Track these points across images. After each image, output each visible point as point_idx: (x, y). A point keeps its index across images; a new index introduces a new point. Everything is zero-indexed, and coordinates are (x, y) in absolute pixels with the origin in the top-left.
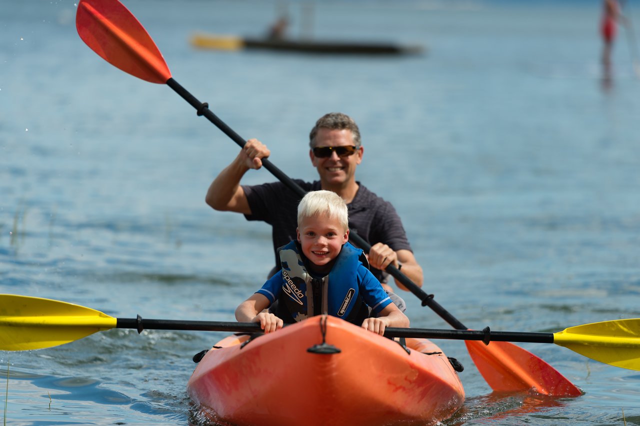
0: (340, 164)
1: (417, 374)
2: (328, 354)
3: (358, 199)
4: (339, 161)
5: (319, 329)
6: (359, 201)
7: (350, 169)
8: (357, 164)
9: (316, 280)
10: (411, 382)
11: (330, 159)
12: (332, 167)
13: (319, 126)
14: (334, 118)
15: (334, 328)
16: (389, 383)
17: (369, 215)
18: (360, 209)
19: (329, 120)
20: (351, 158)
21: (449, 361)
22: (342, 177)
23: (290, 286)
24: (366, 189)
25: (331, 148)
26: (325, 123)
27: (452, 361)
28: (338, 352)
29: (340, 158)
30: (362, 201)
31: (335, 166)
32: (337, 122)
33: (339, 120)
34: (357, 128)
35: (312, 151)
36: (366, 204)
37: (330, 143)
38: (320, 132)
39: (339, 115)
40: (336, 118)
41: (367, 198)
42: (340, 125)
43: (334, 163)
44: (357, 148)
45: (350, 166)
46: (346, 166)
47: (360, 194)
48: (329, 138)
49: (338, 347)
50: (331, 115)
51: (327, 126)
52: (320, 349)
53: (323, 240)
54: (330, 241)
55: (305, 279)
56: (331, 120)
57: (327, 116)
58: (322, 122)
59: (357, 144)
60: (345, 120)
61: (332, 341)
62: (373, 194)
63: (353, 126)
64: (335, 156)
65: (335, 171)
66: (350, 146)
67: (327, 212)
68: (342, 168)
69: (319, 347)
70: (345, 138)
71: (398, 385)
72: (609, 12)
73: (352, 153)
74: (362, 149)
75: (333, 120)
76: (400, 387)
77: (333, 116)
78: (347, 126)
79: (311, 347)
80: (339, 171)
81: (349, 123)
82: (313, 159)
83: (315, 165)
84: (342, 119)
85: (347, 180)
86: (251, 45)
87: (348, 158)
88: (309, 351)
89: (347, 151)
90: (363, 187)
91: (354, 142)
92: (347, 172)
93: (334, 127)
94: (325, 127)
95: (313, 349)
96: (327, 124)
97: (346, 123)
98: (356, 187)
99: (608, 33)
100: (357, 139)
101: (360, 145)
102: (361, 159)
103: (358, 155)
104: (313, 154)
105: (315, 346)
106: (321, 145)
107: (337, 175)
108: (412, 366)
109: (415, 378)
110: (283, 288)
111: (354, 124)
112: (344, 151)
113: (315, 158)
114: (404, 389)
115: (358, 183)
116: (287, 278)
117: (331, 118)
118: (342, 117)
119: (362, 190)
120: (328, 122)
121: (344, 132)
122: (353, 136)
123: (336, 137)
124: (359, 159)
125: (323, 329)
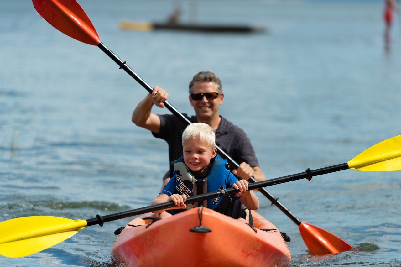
0: (208, 105)
1: (261, 245)
2: (203, 233)
3: (221, 126)
4: (207, 102)
5: (197, 216)
6: (222, 127)
7: (214, 108)
8: (220, 104)
9: (199, 181)
10: (257, 251)
11: (202, 101)
12: (203, 107)
13: (195, 80)
14: (204, 75)
15: (207, 216)
16: (243, 251)
17: (230, 138)
18: (224, 133)
19: (201, 76)
20: (215, 101)
21: (281, 235)
22: (209, 113)
23: (182, 186)
24: (226, 120)
25: (202, 94)
26: (198, 78)
27: (283, 235)
28: (210, 231)
29: (208, 100)
30: (224, 127)
31: (205, 106)
32: (206, 77)
33: (208, 76)
34: (220, 81)
35: (191, 96)
36: (227, 129)
37: (202, 91)
38: (196, 84)
39: (208, 72)
40: (206, 75)
41: (227, 125)
42: (208, 79)
43: (205, 104)
44: (219, 94)
45: (215, 106)
46: (212, 106)
47: (223, 123)
48: (201, 88)
49: (209, 228)
50: (203, 73)
51: (200, 80)
52: (198, 229)
53: (196, 156)
54: (201, 156)
55: (192, 181)
56: (202, 76)
57: (200, 73)
58: (196, 77)
59: (220, 91)
60: (212, 76)
61: (206, 224)
62: (231, 123)
63: (217, 80)
64: (205, 100)
65: (205, 109)
66: (215, 93)
67: (198, 137)
68: (210, 107)
69: (197, 228)
70: (212, 87)
71: (249, 253)
72: (389, 5)
73: (216, 97)
74: (223, 95)
75: (204, 76)
76: (250, 254)
77: (204, 73)
78: (213, 80)
79: (193, 228)
80: (208, 109)
81: (214, 78)
82: (191, 101)
83: (192, 105)
84: (209, 75)
85: (213, 115)
86: (157, 27)
87: (213, 101)
88: (191, 231)
89: (213, 96)
90: (224, 119)
91: (217, 90)
92: (213, 110)
93: (205, 80)
94: (199, 80)
95: (193, 229)
96: (200, 78)
97: (212, 78)
98: (219, 119)
99: (388, 18)
100: (220, 88)
101: (222, 92)
102: (222, 101)
103: (220, 99)
104: (191, 98)
105: (195, 227)
106: (196, 92)
107: (206, 112)
108: (258, 240)
109: (259, 248)
110: (177, 188)
111: (218, 79)
112: (211, 96)
113: (193, 101)
114: (253, 255)
115: (220, 116)
116: (180, 181)
117: (203, 74)
118: (210, 74)
119: (223, 121)
120: (201, 77)
121: (211, 84)
122: (217, 86)
123: (205, 87)
124: (221, 101)
125: (200, 216)
